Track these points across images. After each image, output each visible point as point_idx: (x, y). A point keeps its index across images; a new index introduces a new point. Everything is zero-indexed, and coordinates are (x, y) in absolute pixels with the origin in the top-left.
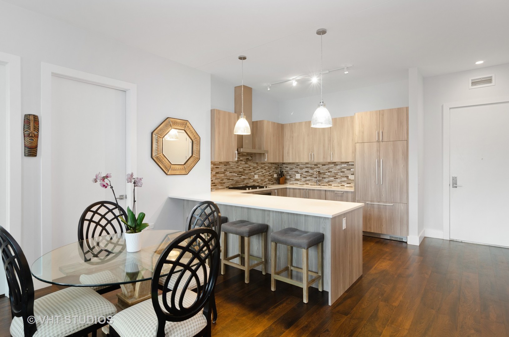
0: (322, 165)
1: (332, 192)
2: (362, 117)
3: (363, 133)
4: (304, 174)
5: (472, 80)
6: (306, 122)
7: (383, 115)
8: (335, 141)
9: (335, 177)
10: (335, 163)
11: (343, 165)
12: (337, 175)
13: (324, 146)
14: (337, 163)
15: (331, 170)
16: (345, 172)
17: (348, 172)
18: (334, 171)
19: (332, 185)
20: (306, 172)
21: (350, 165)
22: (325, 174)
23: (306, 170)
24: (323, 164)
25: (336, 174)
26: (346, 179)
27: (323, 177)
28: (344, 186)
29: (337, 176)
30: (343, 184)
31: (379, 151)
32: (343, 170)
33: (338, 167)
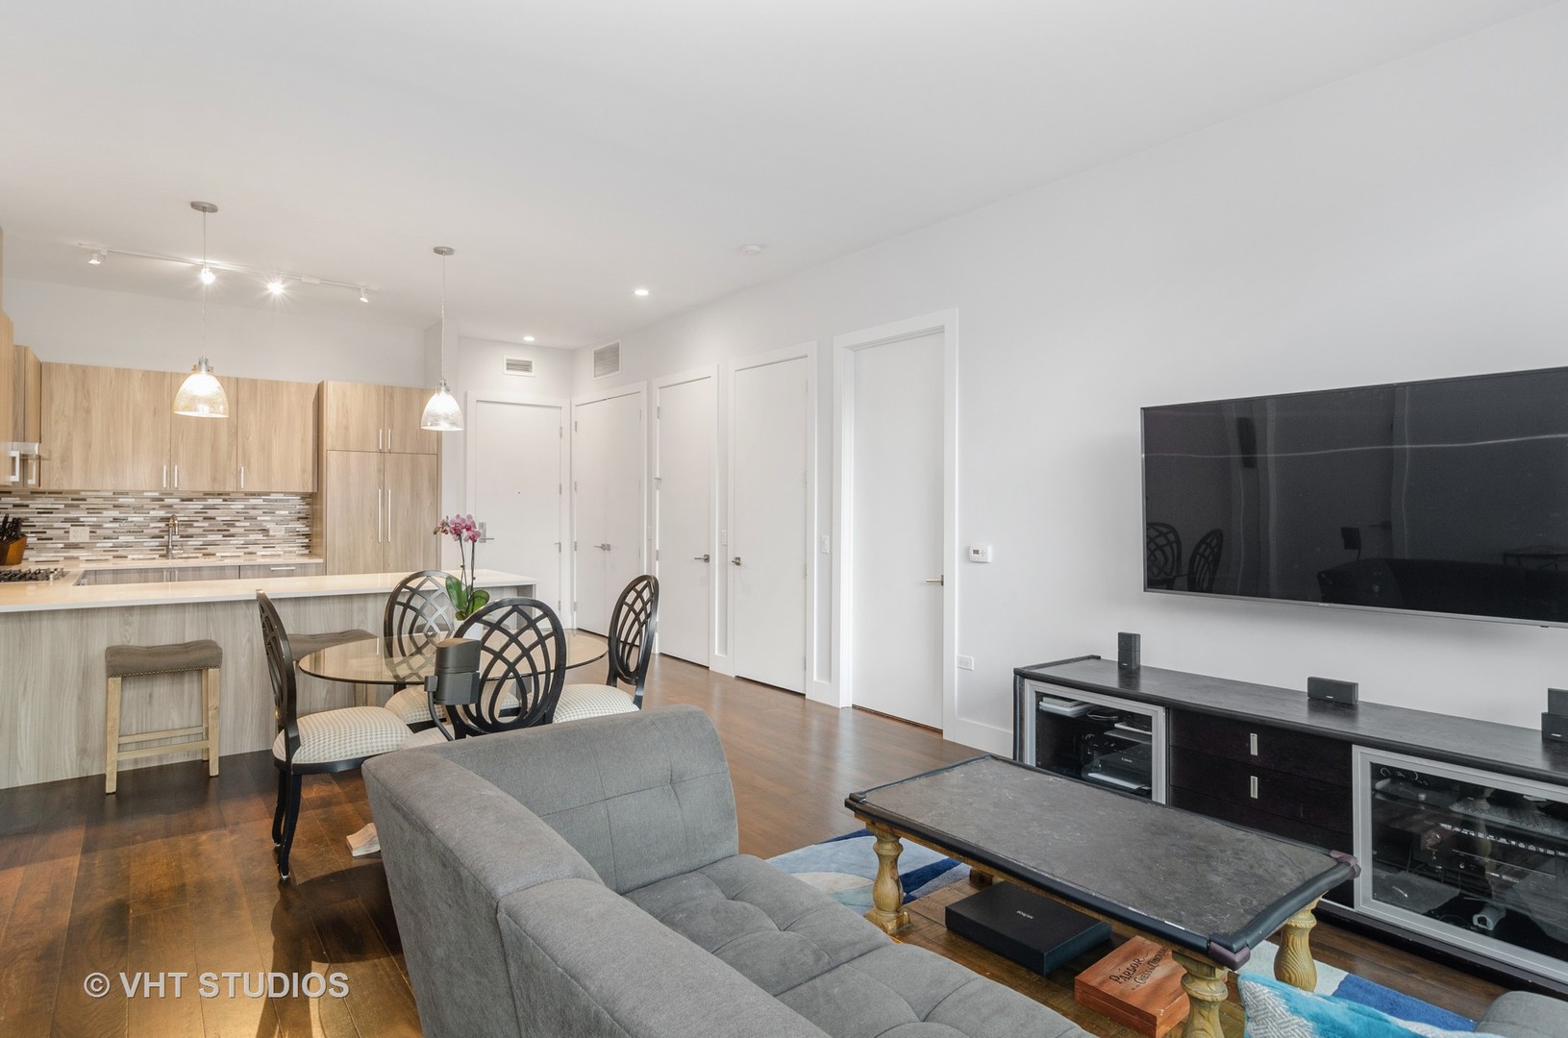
0: (183, 500)
1: (259, 569)
2: (344, 393)
3: (347, 428)
4: (106, 525)
5: (507, 360)
6: (148, 372)
7: (392, 397)
8: (251, 438)
9: (226, 533)
10: (228, 494)
11: (253, 501)
12: (233, 526)
13: (214, 448)
14: (232, 496)
15: (211, 513)
16: (259, 518)
17: (268, 518)
18: (221, 516)
19: (214, 555)
20: (115, 520)
21: (271, 500)
22: (191, 526)
23: (116, 514)
24: (186, 496)
25: (231, 524)
26: (260, 537)
27: (184, 534)
28: (255, 553)
29: (233, 530)
30: (252, 548)
31: (382, 471)
32: (252, 513)
33: (238, 506)
